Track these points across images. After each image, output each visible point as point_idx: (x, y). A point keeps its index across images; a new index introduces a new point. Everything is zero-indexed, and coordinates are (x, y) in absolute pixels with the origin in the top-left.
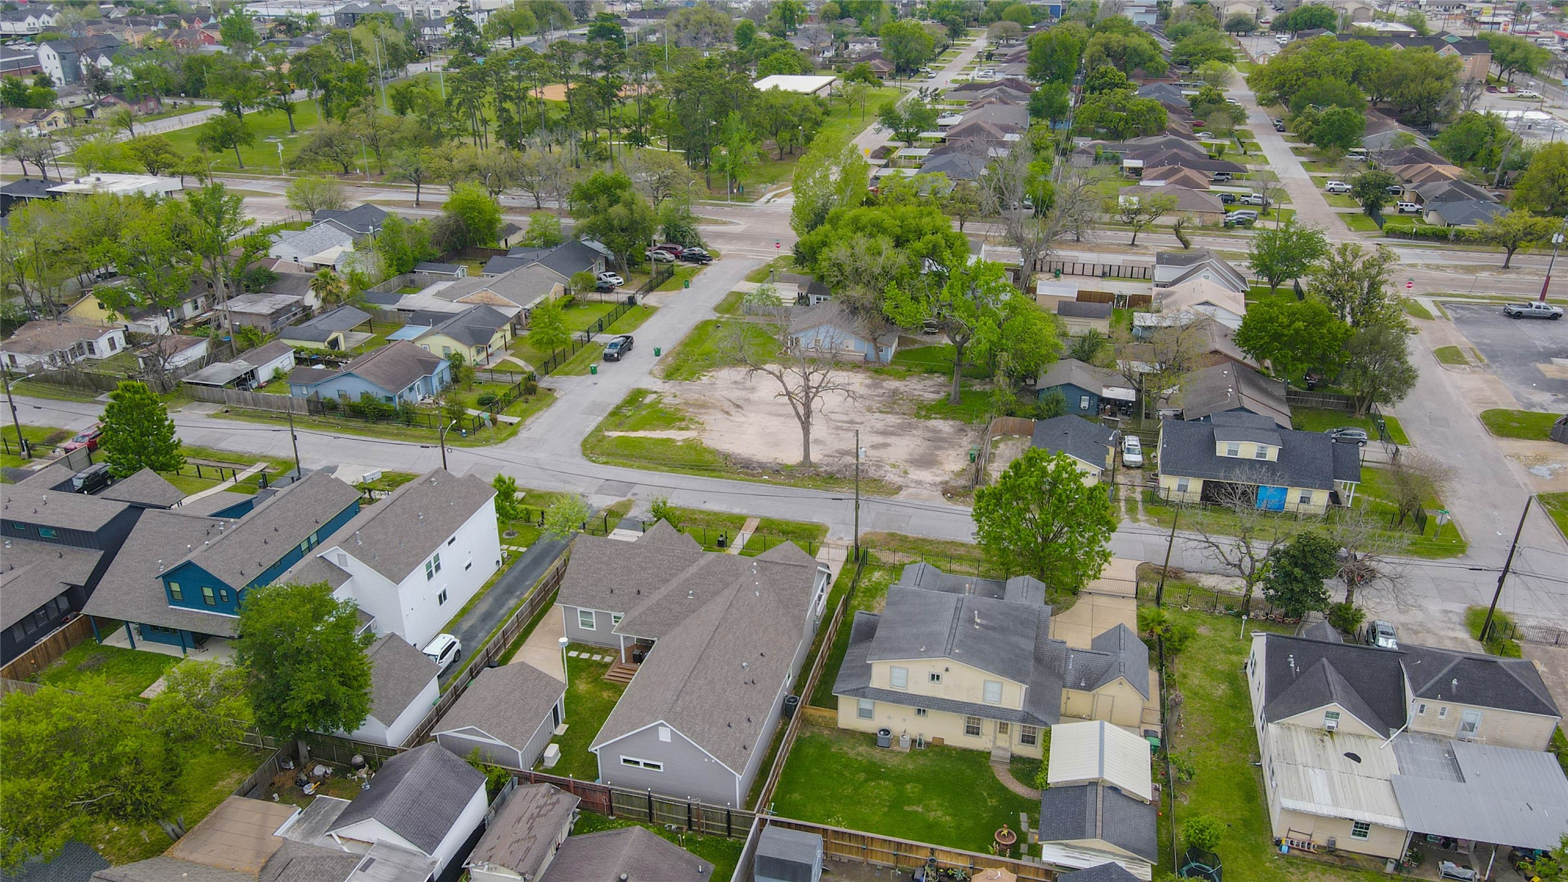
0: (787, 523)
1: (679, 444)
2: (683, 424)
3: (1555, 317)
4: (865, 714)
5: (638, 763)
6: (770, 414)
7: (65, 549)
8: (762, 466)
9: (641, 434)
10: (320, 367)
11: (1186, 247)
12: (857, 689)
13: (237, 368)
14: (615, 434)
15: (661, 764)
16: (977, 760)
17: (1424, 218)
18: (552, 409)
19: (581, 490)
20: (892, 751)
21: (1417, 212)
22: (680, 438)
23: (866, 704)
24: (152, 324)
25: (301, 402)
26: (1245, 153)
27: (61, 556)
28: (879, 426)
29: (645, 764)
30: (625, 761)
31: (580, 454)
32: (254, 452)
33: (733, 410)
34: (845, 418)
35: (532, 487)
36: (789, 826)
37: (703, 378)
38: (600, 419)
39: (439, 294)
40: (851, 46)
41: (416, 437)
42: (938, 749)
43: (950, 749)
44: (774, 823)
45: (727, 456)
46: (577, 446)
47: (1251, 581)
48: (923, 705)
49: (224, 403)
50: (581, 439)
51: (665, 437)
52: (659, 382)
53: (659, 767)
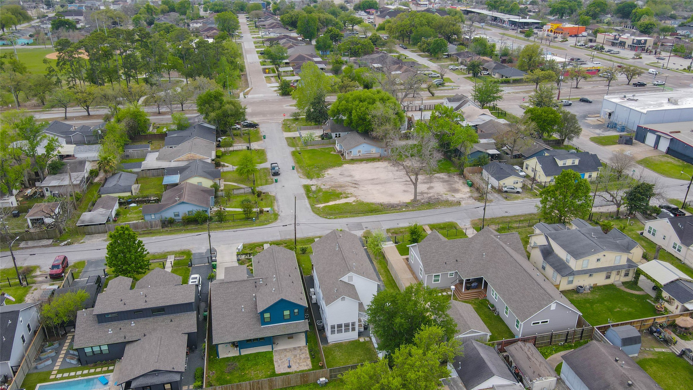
0: (439, 224)
1: (354, 203)
2: (344, 195)
3: (570, 104)
4: (571, 282)
5: (539, 323)
6: (372, 184)
7: (172, 316)
8: (398, 205)
9: (331, 203)
10: (133, 205)
11: (433, 96)
12: (571, 273)
13: (101, 213)
14: (322, 205)
15: (548, 320)
16: (611, 287)
17: (493, 76)
20: (585, 293)
21: (488, 74)
22: (351, 201)
23: (571, 278)
24: (10, 201)
25: (157, 222)
26: (406, 58)
27: (171, 321)
29: (542, 322)
30: (533, 324)
31: (319, 217)
32: (159, 251)
33: (356, 186)
35: (318, 235)
36: (622, 324)
37: (325, 175)
38: (307, 201)
39: (158, 159)
40: (191, 25)
41: (229, 227)
42: (595, 288)
43: (600, 286)
44: (613, 326)
45: (381, 205)
46: (313, 214)
47: (619, 205)
48: (590, 272)
49: (107, 232)
50: (310, 211)
51: (345, 202)
52: (309, 180)
53: (547, 322)
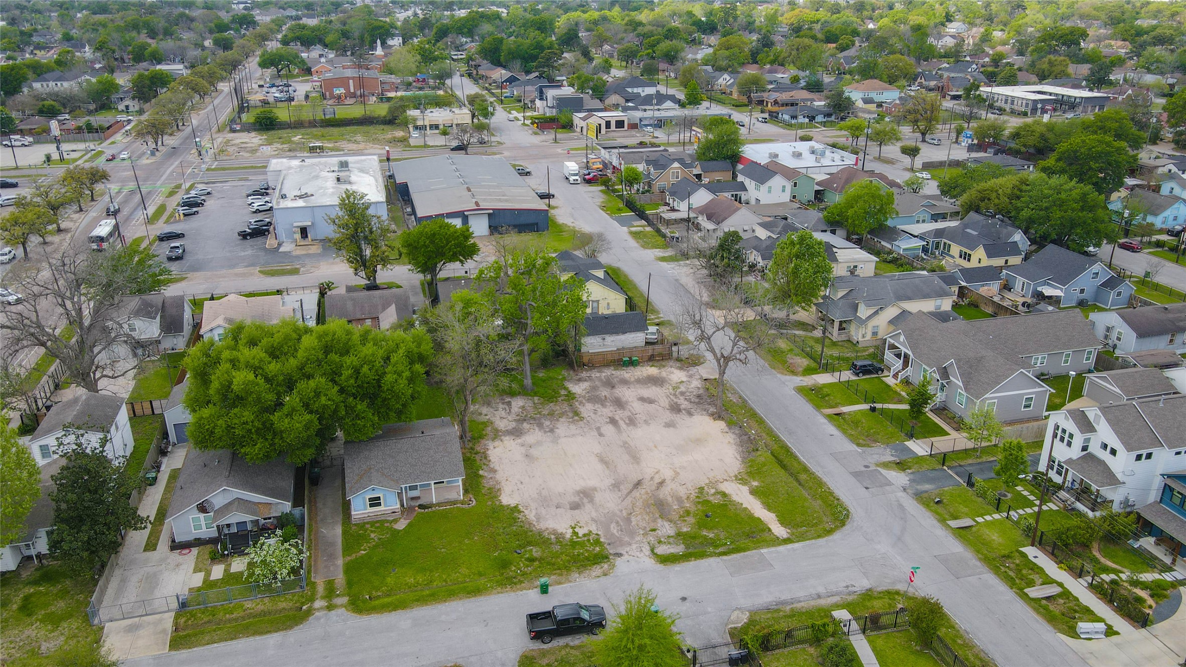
0: (810, 401)
18: (786, 596)
19: (901, 494)
22: (745, 489)
28: (608, 411)
31: (847, 527)
34: (609, 430)
35: (935, 522)
38: (764, 551)
46: (837, 536)
50: (821, 541)
